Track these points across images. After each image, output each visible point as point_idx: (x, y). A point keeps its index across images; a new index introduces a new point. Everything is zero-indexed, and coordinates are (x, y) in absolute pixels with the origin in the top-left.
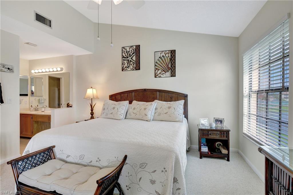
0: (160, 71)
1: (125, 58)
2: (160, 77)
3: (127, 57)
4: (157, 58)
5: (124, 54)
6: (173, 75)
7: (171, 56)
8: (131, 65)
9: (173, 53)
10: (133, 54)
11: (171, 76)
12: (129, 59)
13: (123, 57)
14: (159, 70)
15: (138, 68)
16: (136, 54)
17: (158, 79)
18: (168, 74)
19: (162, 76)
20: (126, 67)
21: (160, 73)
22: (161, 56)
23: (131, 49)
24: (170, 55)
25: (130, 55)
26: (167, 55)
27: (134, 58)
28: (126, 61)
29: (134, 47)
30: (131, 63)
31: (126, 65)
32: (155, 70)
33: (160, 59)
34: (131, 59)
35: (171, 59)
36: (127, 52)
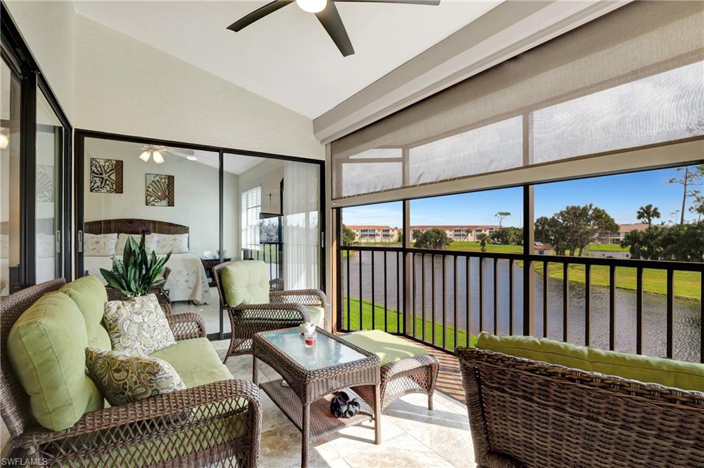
0: (153, 198)
1: (97, 174)
2: (154, 205)
3: (102, 174)
4: (149, 182)
5: (94, 168)
6: (171, 204)
7: (169, 182)
8: (108, 185)
9: (171, 179)
10: (111, 171)
11: (169, 206)
12: (104, 176)
13: (94, 172)
14: (152, 196)
15: (119, 190)
16: (116, 171)
17: (150, 207)
18: (165, 202)
19: (156, 204)
20: (98, 187)
21: (153, 201)
22: (156, 180)
23: (107, 164)
24: (167, 180)
25: (105, 171)
26: (163, 180)
27: (113, 177)
28: (98, 179)
29: (114, 162)
30: (108, 182)
31: (99, 184)
32: (146, 197)
33: (153, 183)
34: (109, 177)
35: (168, 185)
36: (100, 167)
